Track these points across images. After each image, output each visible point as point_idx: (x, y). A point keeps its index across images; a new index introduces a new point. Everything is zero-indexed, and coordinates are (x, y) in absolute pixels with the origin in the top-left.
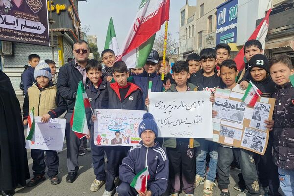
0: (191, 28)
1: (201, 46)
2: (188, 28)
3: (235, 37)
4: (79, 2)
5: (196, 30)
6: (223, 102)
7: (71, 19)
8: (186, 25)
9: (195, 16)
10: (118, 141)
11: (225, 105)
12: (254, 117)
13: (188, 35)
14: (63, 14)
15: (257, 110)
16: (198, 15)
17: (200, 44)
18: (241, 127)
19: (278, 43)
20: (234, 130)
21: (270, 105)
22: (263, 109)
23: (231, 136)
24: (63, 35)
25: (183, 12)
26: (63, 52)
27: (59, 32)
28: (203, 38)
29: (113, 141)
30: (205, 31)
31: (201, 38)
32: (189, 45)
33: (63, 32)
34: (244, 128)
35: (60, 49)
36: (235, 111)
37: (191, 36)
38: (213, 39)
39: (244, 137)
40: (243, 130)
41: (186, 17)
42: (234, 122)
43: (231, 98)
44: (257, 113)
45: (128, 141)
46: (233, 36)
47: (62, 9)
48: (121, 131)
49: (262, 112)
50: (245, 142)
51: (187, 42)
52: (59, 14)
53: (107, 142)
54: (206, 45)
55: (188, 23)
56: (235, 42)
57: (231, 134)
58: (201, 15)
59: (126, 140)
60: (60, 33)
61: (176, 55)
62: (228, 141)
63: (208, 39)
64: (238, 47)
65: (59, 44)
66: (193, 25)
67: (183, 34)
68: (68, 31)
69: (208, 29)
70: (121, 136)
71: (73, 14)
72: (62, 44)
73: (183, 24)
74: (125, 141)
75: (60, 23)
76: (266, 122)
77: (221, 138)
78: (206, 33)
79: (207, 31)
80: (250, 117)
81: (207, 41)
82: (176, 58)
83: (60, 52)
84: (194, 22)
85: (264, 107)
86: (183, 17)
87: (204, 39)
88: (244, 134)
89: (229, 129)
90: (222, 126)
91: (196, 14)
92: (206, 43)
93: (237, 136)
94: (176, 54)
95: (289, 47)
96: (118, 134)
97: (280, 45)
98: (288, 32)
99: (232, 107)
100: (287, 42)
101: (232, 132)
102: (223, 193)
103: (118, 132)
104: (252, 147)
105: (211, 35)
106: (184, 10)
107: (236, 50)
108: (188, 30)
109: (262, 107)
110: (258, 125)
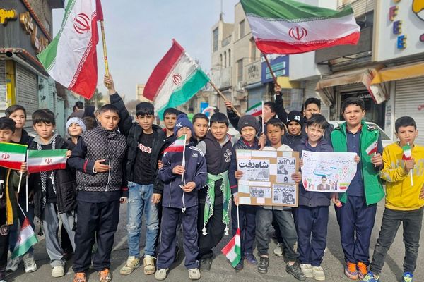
0: (228, 54)
1: (242, 80)
2: (223, 54)
3: (287, 68)
4: (53, 10)
5: (234, 57)
6: (246, 163)
7: (28, 33)
8: (221, 50)
9: (233, 37)
10: (325, 187)
11: (250, 165)
12: (279, 172)
13: (224, 64)
14: (11, 24)
15: (281, 165)
16: (236, 35)
17: (240, 77)
18: (269, 184)
19: (346, 78)
20: (263, 189)
21: (294, 158)
22: (288, 162)
23: (262, 196)
24: (10, 58)
25: (216, 31)
26: (15, 85)
27: (4, 53)
28: (244, 68)
29: (320, 187)
30: (246, 59)
31: (241, 68)
32: (226, 78)
33: (9, 54)
34: (272, 185)
35: (9, 81)
36: (260, 170)
37: (228, 65)
38: (257, 70)
39: (274, 194)
40: (271, 187)
41: (220, 37)
42: (261, 181)
43: (253, 158)
44: (281, 167)
45: (336, 187)
46: (285, 66)
47: (9, 17)
48: (327, 176)
49: (287, 166)
50: (276, 198)
51: (222, 74)
52: (5, 25)
53: (313, 188)
54: (248, 78)
55: (223, 46)
56: (287, 75)
57: (261, 194)
58: (241, 36)
59: (334, 186)
60: (5, 55)
61: (208, 92)
63: (250, 71)
64: (292, 82)
65: (7, 74)
66: (230, 50)
67: (216, 63)
68: (19, 53)
69: (250, 56)
70: (327, 182)
71: (31, 25)
72: (12, 73)
73: (216, 48)
74: (333, 188)
75: (6, 39)
76: (293, 176)
78: (248, 62)
79: (250, 59)
80: (275, 173)
81: (249, 73)
82: (208, 95)
83: (10, 85)
84: (230, 46)
85: (288, 160)
86: (216, 37)
87: (245, 70)
88: (274, 191)
89: (258, 188)
90: (251, 188)
91: (233, 34)
92: (248, 75)
93: (267, 194)
94: (208, 90)
95: (361, 84)
96: (324, 179)
97: (350, 81)
98: (359, 62)
99: (257, 166)
100: (358, 76)
101: (262, 192)
102: (263, 258)
103: (324, 177)
104: (284, 201)
105: (254, 64)
106: (217, 29)
107: (289, 86)
108: (224, 56)
109: (286, 161)
110: (286, 179)
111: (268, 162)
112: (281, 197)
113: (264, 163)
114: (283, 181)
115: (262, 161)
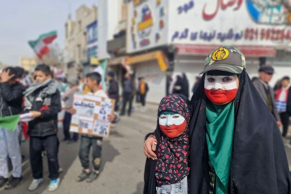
6: (80, 102)
11: (82, 105)
12: (101, 112)
15: (103, 107)
18: (92, 119)
20: (88, 122)
34: (94, 121)
36: (88, 109)
39: (95, 127)
43: (85, 99)
44: (103, 109)
49: (106, 109)
50: (95, 130)
57: (86, 126)
62: (85, 131)
73: (67, 36)
76: (109, 116)
77: (80, 129)
80: (98, 112)
89: (85, 122)
90: (80, 121)
93: (90, 127)
99: (86, 106)
101: (87, 124)
104: (100, 133)
109: (107, 105)
110: (104, 118)
111: (94, 104)
112: (99, 130)
113: (92, 104)
114: (102, 119)
115: (91, 103)
